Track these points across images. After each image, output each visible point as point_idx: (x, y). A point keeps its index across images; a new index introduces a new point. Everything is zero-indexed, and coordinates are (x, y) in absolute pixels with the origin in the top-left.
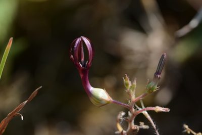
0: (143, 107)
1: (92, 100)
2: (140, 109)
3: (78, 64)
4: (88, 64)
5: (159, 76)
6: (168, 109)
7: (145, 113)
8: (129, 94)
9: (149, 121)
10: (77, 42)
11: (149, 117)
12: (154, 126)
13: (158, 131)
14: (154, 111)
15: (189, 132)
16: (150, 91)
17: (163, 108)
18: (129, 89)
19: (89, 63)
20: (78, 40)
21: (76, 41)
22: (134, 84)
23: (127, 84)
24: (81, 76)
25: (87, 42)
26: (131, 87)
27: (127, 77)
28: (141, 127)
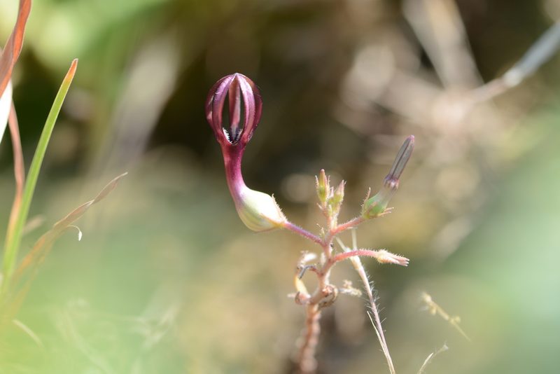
0: (355, 248)
1: (242, 216)
2: (348, 250)
3: (219, 131)
4: (241, 135)
5: (393, 184)
6: (405, 259)
7: (356, 260)
8: (325, 214)
9: (360, 278)
10: (224, 85)
11: (361, 269)
12: (370, 291)
13: (376, 303)
14: (374, 260)
15: (434, 311)
16: (371, 214)
17: (395, 256)
18: (326, 204)
19: (246, 134)
20: (227, 81)
21: (222, 81)
22: (339, 193)
23: (323, 193)
24: (227, 159)
25: (246, 87)
26: (332, 199)
27: (325, 176)
28: (346, 291)
